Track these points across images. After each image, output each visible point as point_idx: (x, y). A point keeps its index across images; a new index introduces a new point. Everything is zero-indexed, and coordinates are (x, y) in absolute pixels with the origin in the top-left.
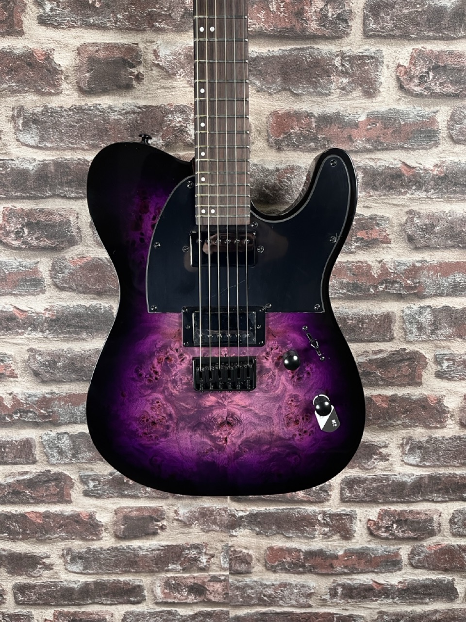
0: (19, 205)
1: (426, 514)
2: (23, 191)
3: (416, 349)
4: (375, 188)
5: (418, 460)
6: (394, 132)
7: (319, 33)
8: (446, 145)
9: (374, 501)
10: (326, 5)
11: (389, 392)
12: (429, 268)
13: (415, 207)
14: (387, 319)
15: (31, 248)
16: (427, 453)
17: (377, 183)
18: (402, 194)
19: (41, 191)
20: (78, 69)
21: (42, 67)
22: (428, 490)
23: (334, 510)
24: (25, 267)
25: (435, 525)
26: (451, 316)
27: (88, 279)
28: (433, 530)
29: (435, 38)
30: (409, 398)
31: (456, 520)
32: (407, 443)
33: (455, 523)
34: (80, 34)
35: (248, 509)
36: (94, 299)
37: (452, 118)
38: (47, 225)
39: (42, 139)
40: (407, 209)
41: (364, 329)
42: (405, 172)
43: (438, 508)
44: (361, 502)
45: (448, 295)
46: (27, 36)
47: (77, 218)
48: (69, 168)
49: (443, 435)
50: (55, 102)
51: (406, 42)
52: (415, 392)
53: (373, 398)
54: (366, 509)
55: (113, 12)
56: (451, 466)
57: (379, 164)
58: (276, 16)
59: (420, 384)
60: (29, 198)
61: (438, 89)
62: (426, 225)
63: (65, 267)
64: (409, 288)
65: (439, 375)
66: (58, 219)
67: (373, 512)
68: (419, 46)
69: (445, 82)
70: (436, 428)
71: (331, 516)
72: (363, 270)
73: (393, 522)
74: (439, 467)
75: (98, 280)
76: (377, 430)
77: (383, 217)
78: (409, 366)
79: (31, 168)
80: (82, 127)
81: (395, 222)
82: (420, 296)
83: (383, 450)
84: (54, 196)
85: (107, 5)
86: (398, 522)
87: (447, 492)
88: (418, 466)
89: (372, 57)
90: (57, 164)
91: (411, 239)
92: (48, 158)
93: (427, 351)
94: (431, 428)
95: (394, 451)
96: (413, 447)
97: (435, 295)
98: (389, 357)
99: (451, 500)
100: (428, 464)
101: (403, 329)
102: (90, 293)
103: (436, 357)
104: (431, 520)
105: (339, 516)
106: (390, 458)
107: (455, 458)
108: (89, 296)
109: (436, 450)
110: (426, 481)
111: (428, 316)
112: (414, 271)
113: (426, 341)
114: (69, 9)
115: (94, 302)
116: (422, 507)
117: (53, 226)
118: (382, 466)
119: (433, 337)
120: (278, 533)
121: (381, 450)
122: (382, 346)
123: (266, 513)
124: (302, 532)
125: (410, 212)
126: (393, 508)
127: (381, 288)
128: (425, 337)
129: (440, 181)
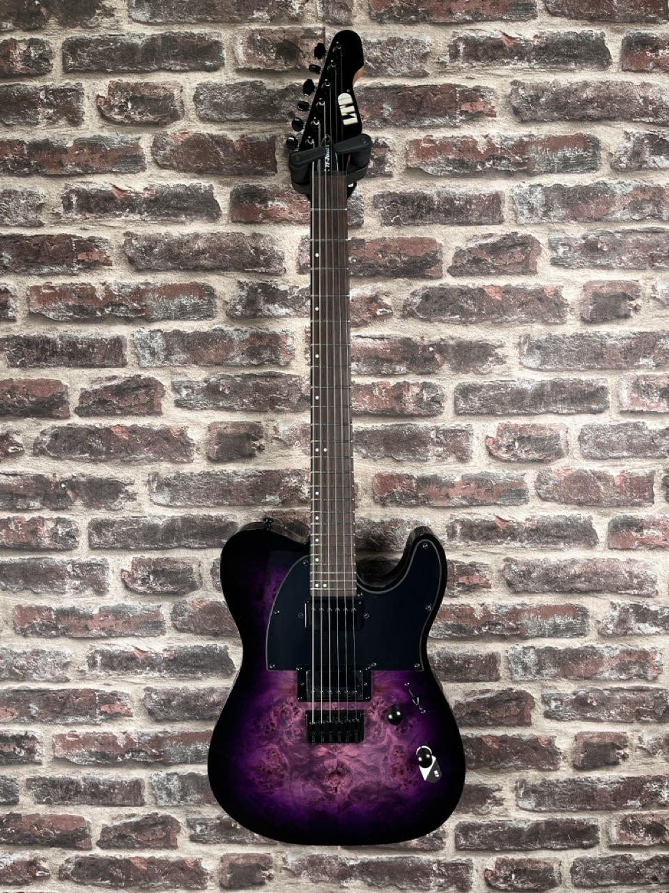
0: (147, 556)
1: (545, 863)
2: (152, 543)
3: (523, 689)
4: (473, 539)
5: (534, 804)
6: (487, 491)
7: (416, 413)
8: (535, 502)
9: (490, 850)
10: (422, 390)
11: (499, 732)
12: (529, 611)
13: (512, 555)
14: (492, 659)
15: (155, 593)
16: (543, 797)
17: (475, 534)
18: (499, 544)
19: (168, 543)
20: (208, 442)
21: (177, 441)
22: (546, 837)
23: (449, 860)
24: (148, 610)
25: (556, 875)
26: (554, 656)
27: (206, 621)
28: (553, 880)
29: (519, 415)
30: (520, 739)
31: (577, 869)
32: (521, 787)
33: (577, 873)
34: (211, 414)
35: (360, 857)
36: (211, 640)
37: (539, 479)
38: (171, 572)
39: (173, 499)
40: (504, 557)
41: (471, 669)
42: (499, 525)
43: (557, 856)
44: (476, 850)
45: (550, 636)
46: (164, 416)
47: (200, 565)
48: (195, 522)
49: (557, 777)
50: (186, 469)
51: (492, 418)
52: (525, 733)
53: (483, 739)
54: (482, 858)
55: (240, 397)
56: (568, 811)
57: (475, 517)
58: (378, 399)
59: (529, 724)
60: (157, 549)
61: (523, 456)
62: (523, 571)
63: (186, 610)
64: (511, 629)
65: (548, 715)
66: (181, 566)
67: (489, 862)
68: (505, 421)
69: (530, 450)
70: (550, 770)
71: (447, 865)
72: (465, 613)
73: (512, 872)
74: (556, 812)
75: (215, 622)
76: (489, 772)
77: (482, 564)
78: (517, 706)
79: (161, 523)
80: (208, 489)
81: (494, 568)
82: (523, 637)
83: (497, 794)
84: (180, 547)
85: (235, 392)
86: (517, 872)
87: (565, 839)
88: (533, 811)
89: (463, 431)
90: (184, 520)
91: (510, 584)
92: (176, 515)
93: (534, 691)
94: (544, 770)
95: (507, 794)
96: (527, 790)
97: (537, 636)
98: (496, 696)
99: (571, 848)
100: (543, 809)
101: (509, 669)
102: (207, 634)
103: (543, 697)
104: (551, 869)
105: (455, 866)
106: (504, 803)
107: (571, 802)
108: (205, 637)
109: (551, 794)
110: (543, 827)
111: (533, 656)
112: (515, 613)
113: (532, 681)
114: (202, 395)
115: (211, 643)
116: (541, 855)
117: (176, 573)
118: (497, 811)
119: (538, 677)
120: (391, 884)
121: (495, 794)
122: (488, 686)
123: (378, 862)
124: (417, 883)
125: (507, 560)
126: (510, 856)
127: (484, 630)
128: (530, 677)
129: (532, 533)
